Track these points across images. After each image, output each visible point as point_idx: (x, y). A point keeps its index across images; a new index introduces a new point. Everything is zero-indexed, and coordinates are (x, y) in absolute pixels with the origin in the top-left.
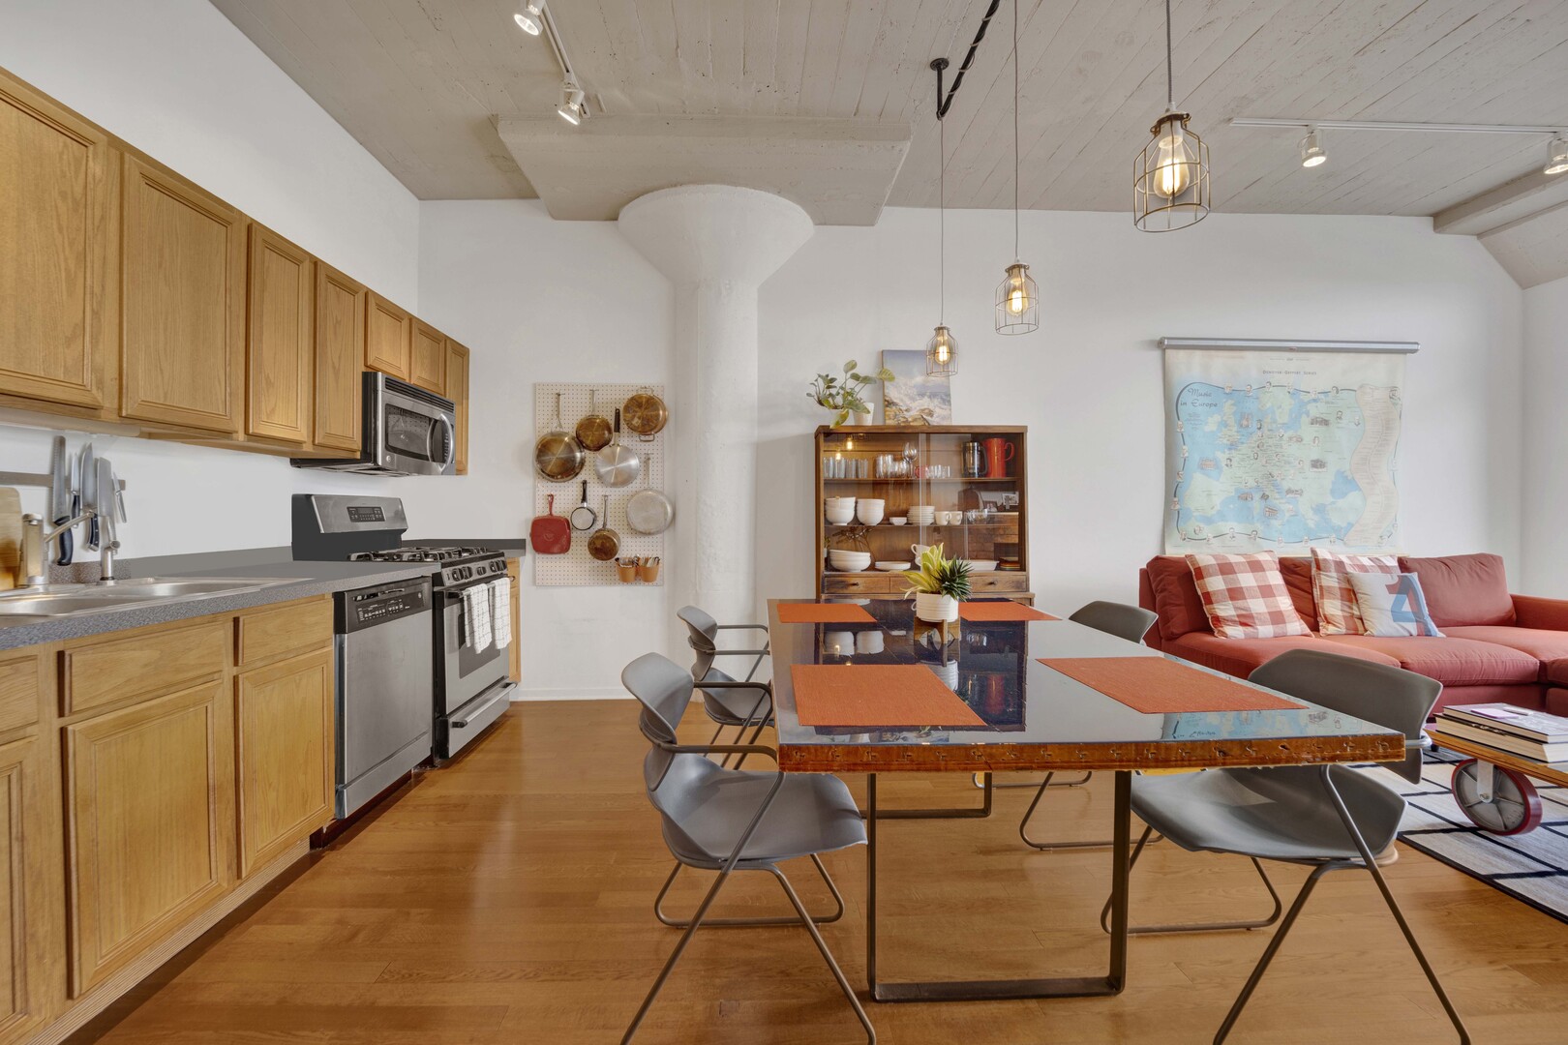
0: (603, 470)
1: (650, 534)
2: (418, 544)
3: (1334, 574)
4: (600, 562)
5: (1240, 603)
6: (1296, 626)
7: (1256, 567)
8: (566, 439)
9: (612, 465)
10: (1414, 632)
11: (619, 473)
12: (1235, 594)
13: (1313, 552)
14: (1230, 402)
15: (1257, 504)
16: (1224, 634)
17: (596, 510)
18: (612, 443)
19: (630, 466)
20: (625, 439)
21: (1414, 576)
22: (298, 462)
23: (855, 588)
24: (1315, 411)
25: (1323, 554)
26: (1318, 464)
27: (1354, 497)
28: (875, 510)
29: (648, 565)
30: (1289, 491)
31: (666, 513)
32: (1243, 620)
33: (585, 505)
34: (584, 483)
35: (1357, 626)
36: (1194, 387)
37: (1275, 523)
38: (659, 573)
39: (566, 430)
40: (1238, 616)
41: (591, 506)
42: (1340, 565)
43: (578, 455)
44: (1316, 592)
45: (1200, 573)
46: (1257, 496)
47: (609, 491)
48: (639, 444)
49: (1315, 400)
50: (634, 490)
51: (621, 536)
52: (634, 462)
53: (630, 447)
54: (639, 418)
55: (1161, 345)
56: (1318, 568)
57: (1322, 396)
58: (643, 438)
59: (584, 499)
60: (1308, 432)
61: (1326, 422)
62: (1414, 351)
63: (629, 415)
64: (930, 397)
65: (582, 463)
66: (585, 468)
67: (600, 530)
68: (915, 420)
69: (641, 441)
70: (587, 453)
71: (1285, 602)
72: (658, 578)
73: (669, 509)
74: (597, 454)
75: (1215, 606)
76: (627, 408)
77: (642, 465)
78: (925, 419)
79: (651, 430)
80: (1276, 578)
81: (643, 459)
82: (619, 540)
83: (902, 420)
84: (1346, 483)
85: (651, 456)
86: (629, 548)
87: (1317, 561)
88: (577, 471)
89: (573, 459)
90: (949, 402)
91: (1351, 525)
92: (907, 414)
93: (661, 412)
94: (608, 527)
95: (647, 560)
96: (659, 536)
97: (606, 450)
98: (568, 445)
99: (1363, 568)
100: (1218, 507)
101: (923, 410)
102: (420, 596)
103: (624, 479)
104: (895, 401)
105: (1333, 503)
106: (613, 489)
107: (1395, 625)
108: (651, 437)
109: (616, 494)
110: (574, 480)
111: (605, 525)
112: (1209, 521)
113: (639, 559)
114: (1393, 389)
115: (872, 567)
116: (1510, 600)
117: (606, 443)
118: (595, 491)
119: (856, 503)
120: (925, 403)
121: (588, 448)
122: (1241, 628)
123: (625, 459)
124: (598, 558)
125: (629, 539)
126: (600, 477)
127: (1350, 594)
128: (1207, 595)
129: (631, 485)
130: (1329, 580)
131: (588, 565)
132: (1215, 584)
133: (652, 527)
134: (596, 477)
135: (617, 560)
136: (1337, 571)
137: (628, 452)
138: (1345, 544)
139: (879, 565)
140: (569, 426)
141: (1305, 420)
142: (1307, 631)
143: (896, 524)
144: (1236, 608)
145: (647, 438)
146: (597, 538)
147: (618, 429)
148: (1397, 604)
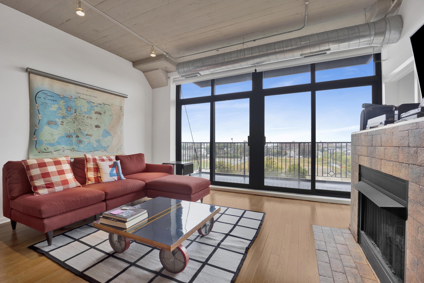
3: (92, 163)
5: (47, 179)
6: (73, 183)
7: (57, 163)
10: (117, 179)
12: (45, 175)
13: (85, 155)
14: (63, 101)
15: (74, 139)
16: (38, 193)
21: (119, 162)
24: (97, 109)
25: (89, 156)
26: (97, 126)
27: (109, 138)
30: (87, 135)
32: (48, 186)
35: (98, 180)
36: (45, 92)
37: (82, 146)
40: (46, 184)
42: (95, 160)
44: (86, 170)
45: (29, 167)
46: (74, 136)
49: (96, 106)
55: (29, 71)
56: (87, 161)
57: (99, 105)
60: (94, 116)
61: (100, 114)
62: (127, 97)
71: (70, 176)
75: (35, 181)
80: (66, 167)
84: (107, 133)
87: (86, 159)
91: (108, 146)
99: (103, 160)
100: (57, 140)
105: (103, 139)
107: (110, 178)
112: (52, 145)
114: (121, 107)
116: (145, 165)
122: (46, 189)
127: (97, 169)
128: (32, 177)
130: (90, 165)
132: (35, 172)
136: (93, 162)
138: (107, 152)
141: (93, 112)
142: (79, 185)
144: (45, 181)
148: (112, 171)
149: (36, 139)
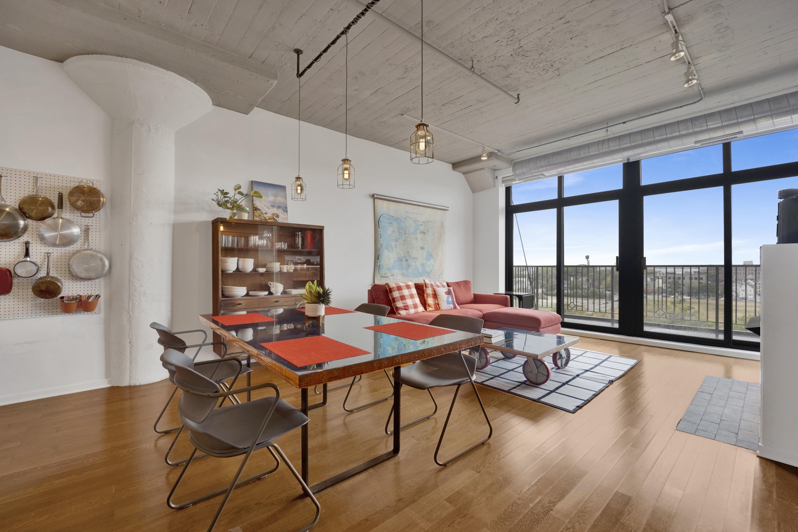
0: (48, 235)
1: (90, 279)
3: (430, 289)
4: (42, 300)
5: (404, 301)
6: (421, 309)
7: (408, 287)
9: (56, 231)
10: (452, 308)
11: (63, 237)
12: (403, 298)
13: (424, 281)
14: (396, 223)
15: (404, 263)
16: (399, 314)
17: (38, 263)
18: (54, 216)
19: (72, 233)
20: (67, 214)
21: (451, 288)
23: (240, 306)
24: (422, 228)
25: (427, 281)
26: (422, 248)
27: (432, 260)
28: (248, 264)
29: (90, 300)
30: (414, 258)
31: (104, 265)
32: (406, 308)
33: (28, 259)
34: (27, 243)
35: (437, 307)
36: (385, 215)
37: (410, 270)
38: (98, 305)
39: (8, 203)
40: (404, 306)
41: (34, 260)
42: (432, 285)
43: (22, 223)
44: (425, 296)
45: (391, 290)
46: (404, 260)
47: (51, 250)
48: (80, 218)
49: (421, 225)
50: (75, 249)
51: (63, 281)
52: (76, 231)
53: (72, 219)
54: (83, 201)
55: (373, 196)
56: (426, 287)
57: (423, 223)
58: (83, 214)
59: (27, 254)
60: (420, 236)
61: (424, 233)
62: (448, 210)
63: (73, 199)
64: (277, 208)
65: (25, 228)
66: (27, 232)
67: (44, 277)
68: (270, 219)
69: (82, 216)
70: (30, 222)
71: (417, 300)
72: (96, 309)
73: (107, 263)
74: (40, 223)
75: (396, 303)
76: (71, 193)
77: (83, 233)
78: (275, 219)
79: (93, 210)
80: (414, 291)
81: (83, 228)
82: (61, 283)
83: (263, 218)
84: (430, 256)
85: (91, 227)
86: (70, 289)
87: (425, 284)
88: (20, 234)
89: (17, 225)
90: (287, 211)
91: (431, 271)
92: (266, 216)
93: (102, 199)
94: (51, 274)
95: (89, 297)
96: (97, 281)
97: (48, 221)
98: (9, 214)
99: (438, 286)
100: (392, 264)
101: (274, 214)
103: (68, 241)
104: (259, 208)
105: (426, 263)
106: (55, 249)
107: (447, 306)
108: (91, 215)
109: (57, 252)
110: (17, 241)
111: (48, 273)
112: (389, 269)
113: (81, 296)
114: (442, 223)
115: (247, 295)
116: (473, 295)
117: (50, 216)
118: (38, 251)
119: (238, 260)
120: (275, 211)
121: (30, 217)
122: (404, 311)
123: (68, 228)
124: (42, 297)
125: (71, 283)
126: (42, 239)
127: (435, 296)
128: (393, 299)
129: (72, 246)
130: (429, 291)
131: (30, 304)
132: (396, 294)
133: (92, 274)
134: (38, 239)
135: (62, 298)
136: (432, 288)
137: (69, 223)
138: (430, 278)
139: (251, 293)
140: (12, 201)
141: (418, 232)
142: (424, 310)
143: (260, 272)
144: (403, 303)
145: (87, 215)
146: (42, 282)
147: (61, 206)
148: (448, 298)
149: (379, 264)
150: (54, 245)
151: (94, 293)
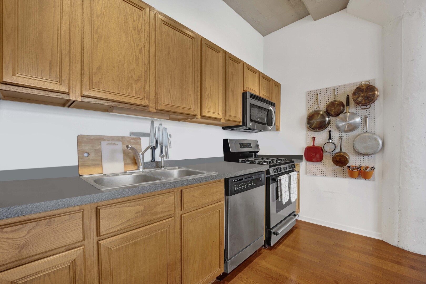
0: (340, 124)
1: (367, 155)
2: (262, 156)
4: (338, 167)
8: (321, 112)
9: (345, 122)
11: (349, 125)
17: (336, 143)
18: (344, 112)
19: (356, 122)
20: (352, 109)
22: (224, 128)
29: (367, 170)
31: (378, 144)
33: (331, 141)
34: (330, 131)
38: (373, 175)
39: (321, 109)
41: (333, 142)
43: (327, 119)
47: (342, 134)
48: (360, 111)
50: (357, 133)
51: (350, 155)
52: (358, 120)
53: (355, 112)
54: (362, 97)
58: (363, 107)
59: (330, 138)
63: (356, 97)
65: (329, 122)
66: (330, 125)
67: (338, 152)
69: (362, 109)
70: (332, 118)
72: (372, 178)
73: (380, 142)
74: (336, 118)
76: (354, 94)
77: (362, 121)
79: (370, 102)
81: (363, 118)
82: (349, 157)
85: (368, 116)
86: (354, 161)
88: (326, 126)
89: (325, 121)
93: (376, 92)
94: (343, 151)
95: (367, 168)
96: (373, 156)
97: (341, 116)
98: (322, 115)
102: (260, 179)
103: (352, 128)
106: (345, 133)
108: (368, 106)
109: (346, 136)
110: (325, 130)
111: (341, 150)
113: (361, 167)
117: (342, 112)
118: (336, 135)
121: (332, 115)
123: (353, 118)
124: (337, 165)
125: (355, 157)
126: (338, 128)
129: (356, 131)
131: (331, 168)
133: (369, 151)
134: (336, 128)
135: (349, 167)
137: (354, 115)
140: (323, 107)
145: (365, 107)
146: (337, 156)
147: (348, 104)
150: (345, 131)
151: (371, 166)
